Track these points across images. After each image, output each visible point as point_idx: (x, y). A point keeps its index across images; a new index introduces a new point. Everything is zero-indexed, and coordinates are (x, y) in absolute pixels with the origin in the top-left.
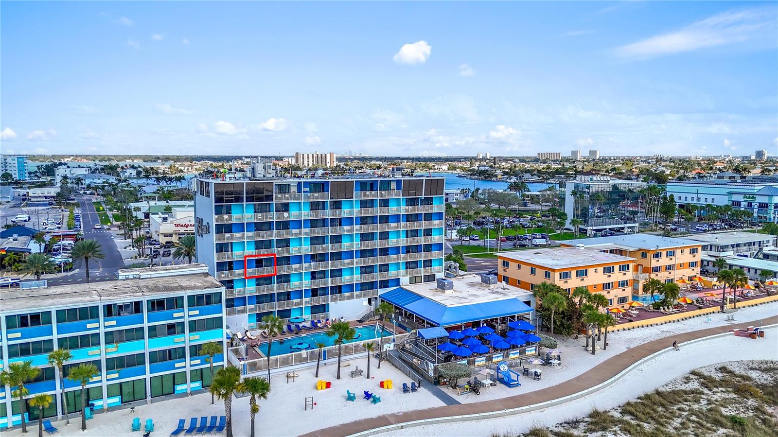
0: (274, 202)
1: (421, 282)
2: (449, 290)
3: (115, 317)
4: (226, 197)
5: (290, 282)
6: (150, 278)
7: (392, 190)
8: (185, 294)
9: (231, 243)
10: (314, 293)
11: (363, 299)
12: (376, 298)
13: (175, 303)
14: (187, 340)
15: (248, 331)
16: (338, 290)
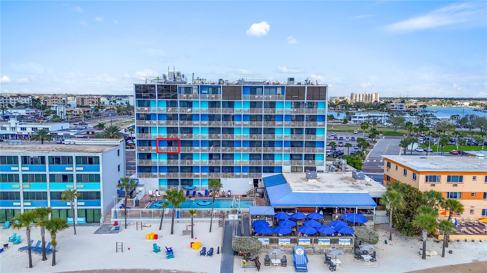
0: (178, 100)
1: (302, 172)
2: (312, 180)
3: (29, 165)
4: (143, 95)
5: (192, 159)
6: (82, 145)
7: (278, 94)
8: (74, 155)
9: (150, 127)
10: (212, 169)
11: (249, 179)
12: (261, 180)
13: (68, 160)
14: (75, 186)
15: (157, 191)
16: (231, 169)
